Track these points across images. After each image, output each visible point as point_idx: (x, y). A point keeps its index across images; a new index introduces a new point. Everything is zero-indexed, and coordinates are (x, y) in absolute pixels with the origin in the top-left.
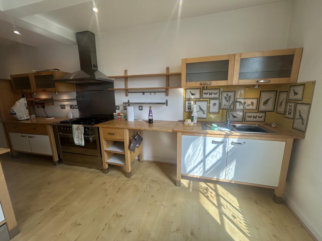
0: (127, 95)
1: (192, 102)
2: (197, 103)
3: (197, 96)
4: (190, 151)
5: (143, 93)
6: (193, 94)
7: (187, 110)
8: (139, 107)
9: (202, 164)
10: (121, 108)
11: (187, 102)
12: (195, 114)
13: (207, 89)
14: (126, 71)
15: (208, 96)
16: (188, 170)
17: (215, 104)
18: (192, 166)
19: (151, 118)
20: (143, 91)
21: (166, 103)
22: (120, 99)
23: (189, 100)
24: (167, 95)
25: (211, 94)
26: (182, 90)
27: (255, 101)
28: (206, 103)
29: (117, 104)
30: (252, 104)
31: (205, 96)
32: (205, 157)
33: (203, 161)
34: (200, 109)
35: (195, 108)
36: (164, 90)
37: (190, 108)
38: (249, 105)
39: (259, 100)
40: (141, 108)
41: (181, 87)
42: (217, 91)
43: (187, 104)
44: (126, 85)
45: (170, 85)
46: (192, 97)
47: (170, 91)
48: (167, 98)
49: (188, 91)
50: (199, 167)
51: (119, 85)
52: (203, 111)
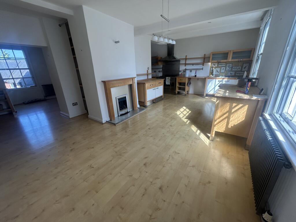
0: (185, 66)
1: (214, 68)
2: (216, 69)
3: (216, 66)
4: (210, 85)
5: (193, 65)
6: (214, 65)
7: (211, 72)
8: (190, 71)
9: (214, 89)
10: (182, 71)
11: (211, 68)
12: (214, 73)
13: (220, 63)
14: (186, 56)
15: (221, 66)
16: (208, 92)
17: (223, 69)
18: (210, 90)
19: (196, 75)
20: (193, 64)
21: (202, 69)
22: (182, 68)
23: (213, 67)
24: (203, 65)
25: (222, 65)
26: (210, 64)
27: (240, 67)
28: (219, 69)
29: (180, 70)
30: (239, 68)
31: (219, 66)
32: (215, 86)
33: (214, 88)
34: (217, 71)
35: (214, 70)
36: (202, 63)
37: (212, 71)
38: (238, 69)
39: (242, 67)
40: (191, 71)
41: (209, 62)
42: (225, 64)
43: (211, 69)
44: (186, 62)
45: (205, 62)
46: (214, 66)
47: (205, 63)
48: (203, 67)
49: (213, 64)
50: (213, 90)
51: (183, 62)
52: (218, 72)
